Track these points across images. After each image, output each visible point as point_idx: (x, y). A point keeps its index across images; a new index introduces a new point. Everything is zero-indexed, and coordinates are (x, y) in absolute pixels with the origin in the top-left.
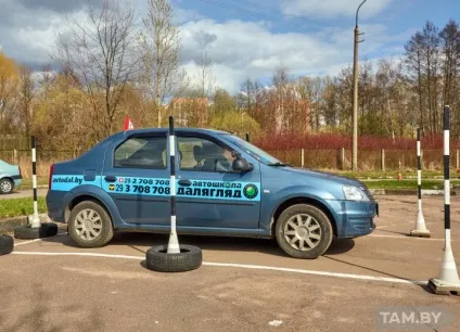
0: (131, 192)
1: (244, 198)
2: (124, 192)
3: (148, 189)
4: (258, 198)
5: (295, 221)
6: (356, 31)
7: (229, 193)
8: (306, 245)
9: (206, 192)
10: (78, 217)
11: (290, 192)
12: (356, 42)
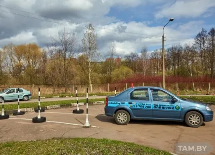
0: (138, 107)
1: (175, 109)
2: (135, 107)
3: (143, 107)
4: (180, 110)
5: (191, 117)
6: (163, 37)
7: (170, 108)
8: (196, 123)
9: (163, 108)
10: (118, 115)
11: (190, 108)
12: (163, 41)
